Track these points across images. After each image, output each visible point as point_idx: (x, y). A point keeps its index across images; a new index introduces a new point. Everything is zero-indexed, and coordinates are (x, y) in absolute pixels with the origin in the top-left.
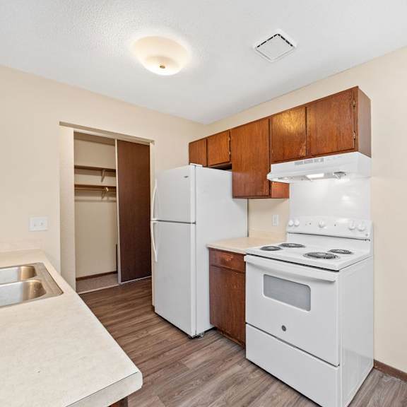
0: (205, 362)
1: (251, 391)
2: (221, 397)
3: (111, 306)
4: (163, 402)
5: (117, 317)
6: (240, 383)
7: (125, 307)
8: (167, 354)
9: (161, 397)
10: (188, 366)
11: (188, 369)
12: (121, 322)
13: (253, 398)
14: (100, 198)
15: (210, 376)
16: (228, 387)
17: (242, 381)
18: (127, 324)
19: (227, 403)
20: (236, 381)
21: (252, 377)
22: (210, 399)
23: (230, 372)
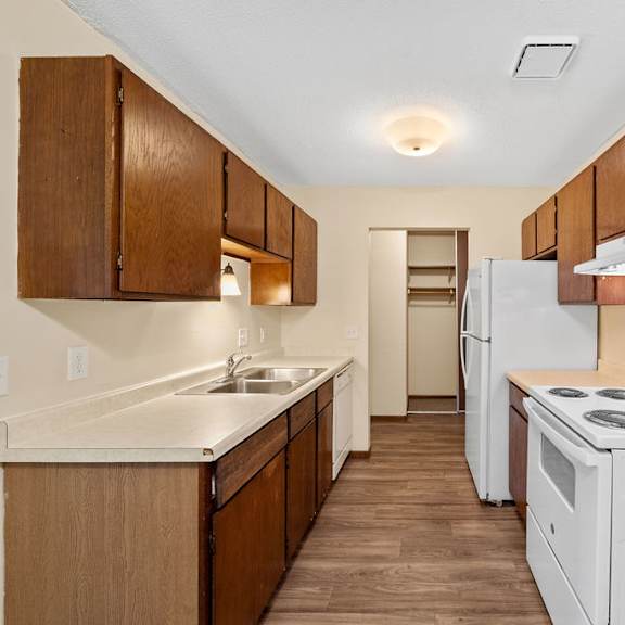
0: (476, 537)
1: (500, 602)
2: (459, 584)
3: (432, 435)
4: (401, 551)
5: (428, 448)
6: (494, 584)
7: (446, 440)
8: (444, 507)
9: (403, 545)
10: (454, 531)
11: (451, 534)
12: (429, 455)
13: (495, 611)
14: (447, 303)
15: (467, 555)
16: (476, 578)
17: (500, 584)
18: (433, 459)
19: (459, 594)
20: (493, 579)
21: (518, 587)
22: (446, 577)
23: (494, 565)
